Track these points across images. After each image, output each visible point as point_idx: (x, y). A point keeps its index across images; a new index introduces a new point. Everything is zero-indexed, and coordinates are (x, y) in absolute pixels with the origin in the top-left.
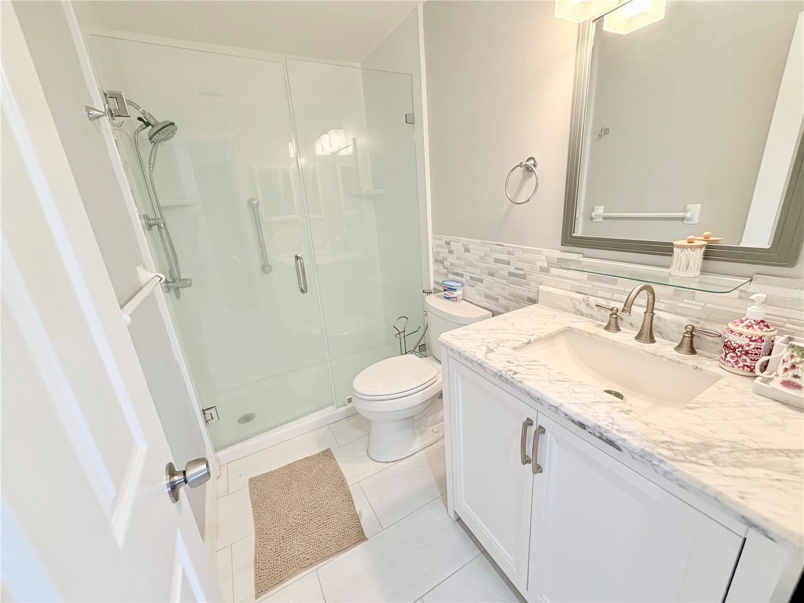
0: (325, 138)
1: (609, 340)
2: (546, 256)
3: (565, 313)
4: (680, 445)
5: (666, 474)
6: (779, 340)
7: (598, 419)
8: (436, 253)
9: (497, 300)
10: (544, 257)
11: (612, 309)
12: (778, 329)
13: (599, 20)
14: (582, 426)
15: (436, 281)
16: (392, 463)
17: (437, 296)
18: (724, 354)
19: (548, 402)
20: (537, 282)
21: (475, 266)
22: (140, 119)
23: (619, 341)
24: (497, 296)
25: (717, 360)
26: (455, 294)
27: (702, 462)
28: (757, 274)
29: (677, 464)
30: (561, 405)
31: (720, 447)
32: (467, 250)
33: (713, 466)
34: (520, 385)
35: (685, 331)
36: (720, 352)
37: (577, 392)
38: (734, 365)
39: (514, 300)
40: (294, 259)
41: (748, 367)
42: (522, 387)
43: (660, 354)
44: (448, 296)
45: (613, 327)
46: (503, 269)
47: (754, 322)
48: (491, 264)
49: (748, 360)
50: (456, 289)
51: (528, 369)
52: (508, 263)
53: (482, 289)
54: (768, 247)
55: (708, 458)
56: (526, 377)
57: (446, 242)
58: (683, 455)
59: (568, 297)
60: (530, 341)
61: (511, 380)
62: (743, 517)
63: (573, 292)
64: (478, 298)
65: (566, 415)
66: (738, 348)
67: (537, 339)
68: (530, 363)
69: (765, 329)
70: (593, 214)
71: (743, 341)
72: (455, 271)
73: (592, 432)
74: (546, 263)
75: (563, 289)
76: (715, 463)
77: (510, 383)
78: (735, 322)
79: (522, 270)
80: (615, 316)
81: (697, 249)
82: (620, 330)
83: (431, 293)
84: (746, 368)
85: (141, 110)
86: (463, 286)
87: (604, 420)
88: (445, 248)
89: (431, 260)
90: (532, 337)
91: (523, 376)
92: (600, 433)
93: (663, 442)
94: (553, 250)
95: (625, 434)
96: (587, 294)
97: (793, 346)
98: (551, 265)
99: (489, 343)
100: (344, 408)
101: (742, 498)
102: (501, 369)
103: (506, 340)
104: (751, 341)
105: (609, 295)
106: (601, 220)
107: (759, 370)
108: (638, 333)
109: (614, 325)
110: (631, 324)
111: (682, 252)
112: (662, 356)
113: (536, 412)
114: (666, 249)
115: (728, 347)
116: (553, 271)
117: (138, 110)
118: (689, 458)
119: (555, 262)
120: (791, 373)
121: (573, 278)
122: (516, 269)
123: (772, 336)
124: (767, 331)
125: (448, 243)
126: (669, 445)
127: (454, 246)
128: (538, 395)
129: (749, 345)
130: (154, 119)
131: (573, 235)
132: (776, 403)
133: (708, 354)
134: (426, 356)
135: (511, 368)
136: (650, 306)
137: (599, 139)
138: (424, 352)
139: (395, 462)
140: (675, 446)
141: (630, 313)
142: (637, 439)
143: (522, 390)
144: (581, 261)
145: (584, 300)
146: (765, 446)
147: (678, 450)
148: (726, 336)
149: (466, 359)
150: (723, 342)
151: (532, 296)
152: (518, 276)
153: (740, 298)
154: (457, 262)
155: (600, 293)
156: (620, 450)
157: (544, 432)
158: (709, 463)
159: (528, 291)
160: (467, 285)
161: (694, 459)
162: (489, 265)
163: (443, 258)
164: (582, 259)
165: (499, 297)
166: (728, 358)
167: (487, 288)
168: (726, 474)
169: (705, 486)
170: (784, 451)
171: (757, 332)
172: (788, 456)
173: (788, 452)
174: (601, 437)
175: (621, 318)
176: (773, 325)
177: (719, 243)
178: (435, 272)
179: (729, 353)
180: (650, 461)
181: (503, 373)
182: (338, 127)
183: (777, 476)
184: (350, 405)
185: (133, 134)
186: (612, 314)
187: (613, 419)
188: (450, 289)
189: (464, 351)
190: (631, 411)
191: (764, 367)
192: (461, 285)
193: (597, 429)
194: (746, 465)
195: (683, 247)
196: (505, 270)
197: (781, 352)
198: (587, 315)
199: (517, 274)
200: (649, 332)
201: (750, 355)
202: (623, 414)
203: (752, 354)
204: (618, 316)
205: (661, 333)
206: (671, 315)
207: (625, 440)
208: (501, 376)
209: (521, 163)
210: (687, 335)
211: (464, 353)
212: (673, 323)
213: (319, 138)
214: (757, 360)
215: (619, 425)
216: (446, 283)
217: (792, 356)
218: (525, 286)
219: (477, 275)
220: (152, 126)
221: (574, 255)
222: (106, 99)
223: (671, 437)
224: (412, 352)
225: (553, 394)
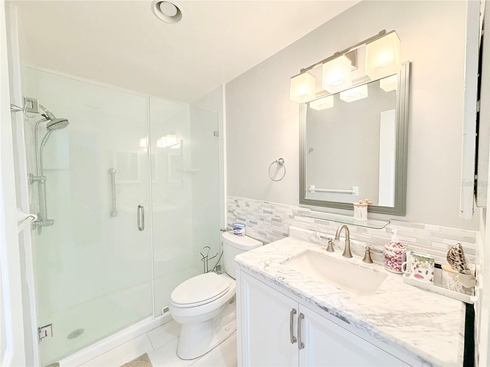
0: (163, 139)
1: (330, 257)
2: (292, 210)
3: (304, 242)
4: (379, 316)
5: (376, 335)
6: (408, 253)
7: (334, 304)
8: (229, 207)
9: (266, 235)
10: (291, 210)
11: (329, 239)
12: (407, 248)
13: (308, 104)
14: (326, 309)
15: (228, 224)
16: (196, 360)
17: (229, 233)
18: (386, 262)
19: (305, 296)
20: (288, 224)
21: (252, 215)
22: (44, 115)
23: (335, 257)
24: (266, 233)
25: (383, 266)
26: (241, 231)
27: (391, 325)
28: (391, 219)
29: (380, 327)
30: (312, 297)
31: (397, 315)
32: (248, 205)
33: (397, 327)
34: (287, 286)
35: (366, 250)
36: (384, 261)
37: (320, 288)
38: (392, 268)
39: (275, 235)
40: (137, 207)
41: (397, 268)
42: (288, 287)
43: (357, 264)
44: (236, 233)
45: (330, 249)
46: (268, 217)
47: (395, 244)
48: (261, 213)
49: (397, 265)
50: (241, 229)
51: (290, 275)
52: (271, 213)
53: (257, 228)
54: (393, 206)
55: (393, 322)
56: (290, 280)
57: (235, 200)
58: (381, 322)
59: (305, 233)
60: (288, 258)
61: (282, 283)
62: (419, 357)
63: (308, 229)
64: (254, 234)
65: (316, 303)
66: (392, 258)
67: (292, 257)
68: (291, 272)
69: (401, 247)
70: (310, 189)
71: (394, 254)
72: (240, 217)
73: (332, 313)
74: (292, 213)
75: (302, 228)
76: (397, 325)
77: (281, 285)
78: (388, 244)
79: (279, 217)
80: (331, 243)
81: (364, 207)
82: (334, 251)
83: (226, 231)
84: (397, 269)
85: (46, 110)
86: (245, 226)
87: (338, 304)
88: (234, 204)
89: (226, 211)
90: (289, 256)
91: (288, 280)
92: (337, 313)
93: (370, 315)
94: (295, 206)
95: (350, 312)
96: (315, 231)
97: (415, 256)
98: (295, 214)
99: (265, 260)
100: (160, 317)
101: (415, 344)
102: (275, 277)
103: (275, 259)
104: (396, 254)
105: (326, 231)
106: (314, 192)
107: (403, 270)
108: (343, 252)
109: (331, 248)
110: (339, 247)
111: (358, 208)
112: (358, 265)
113: (298, 303)
114: (350, 207)
115: (387, 258)
116: (296, 217)
117: (44, 110)
118: (384, 323)
119: (297, 213)
120: (417, 270)
121: (306, 221)
122: (276, 216)
123: (405, 251)
124: (402, 249)
125: (236, 201)
126: (373, 316)
127: (240, 203)
128: (299, 292)
129: (396, 256)
130: (54, 116)
131: (305, 198)
132: (415, 288)
133: (378, 263)
134: (221, 274)
135: (281, 275)
136: (347, 236)
137: (309, 153)
138: (219, 271)
139: (198, 359)
140: (376, 317)
141: (339, 240)
142: (357, 315)
143: (288, 289)
144: (310, 212)
145: (314, 234)
146: (416, 312)
147: (378, 319)
148: (385, 252)
149: (253, 271)
150: (384, 255)
151: (285, 232)
152: (277, 221)
153: (387, 232)
154: (242, 212)
155: (322, 230)
156: (349, 323)
157: (303, 317)
158: (395, 325)
159: (283, 229)
160: (247, 226)
161: (387, 323)
162: (261, 214)
163: (233, 209)
164: (311, 211)
165: (267, 233)
166: (389, 264)
167: (260, 228)
168: (404, 331)
169: (397, 340)
170: (426, 314)
171: (398, 249)
172: (428, 316)
173: (428, 314)
174: (337, 316)
175: (333, 244)
176: (404, 246)
177: (373, 204)
178: (228, 218)
179: (388, 261)
180: (366, 328)
181: (277, 279)
182: (173, 133)
183: (427, 329)
184: (167, 313)
185: (35, 124)
186: (329, 242)
187: (341, 303)
188: (238, 228)
189: (252, 266)
190: (349, 297)
191: (405, 268)
192: (244, 226)
193: (335, 311)
194: (412, 324)
195: (358, 206)
196: (270, 217)
197: (410, 259)
198: (316, 243)
199: (277, 220)
200: (349, 251)
201: (397, 262)
202: (346, 300)
203: (398, 261)
204: (332, 243)
205: (354, 252)
206: (358, 242)
207: (350, 316)
208: (276, 281)
209: (277, 161)
210: (367, 252)
211: (251, 268)
212: (359, 246)
213: (160, 138)
214: (401, 265)
215: (345, 307)
216: (235, 224)
217: (416, 261)
218: (282, 226)
219: (253, 220)
220: (51, 120)
221: (306, 209)
222: (25, 102)
223: (373, 311)
224: (213, 271)
225: (307, 290)
